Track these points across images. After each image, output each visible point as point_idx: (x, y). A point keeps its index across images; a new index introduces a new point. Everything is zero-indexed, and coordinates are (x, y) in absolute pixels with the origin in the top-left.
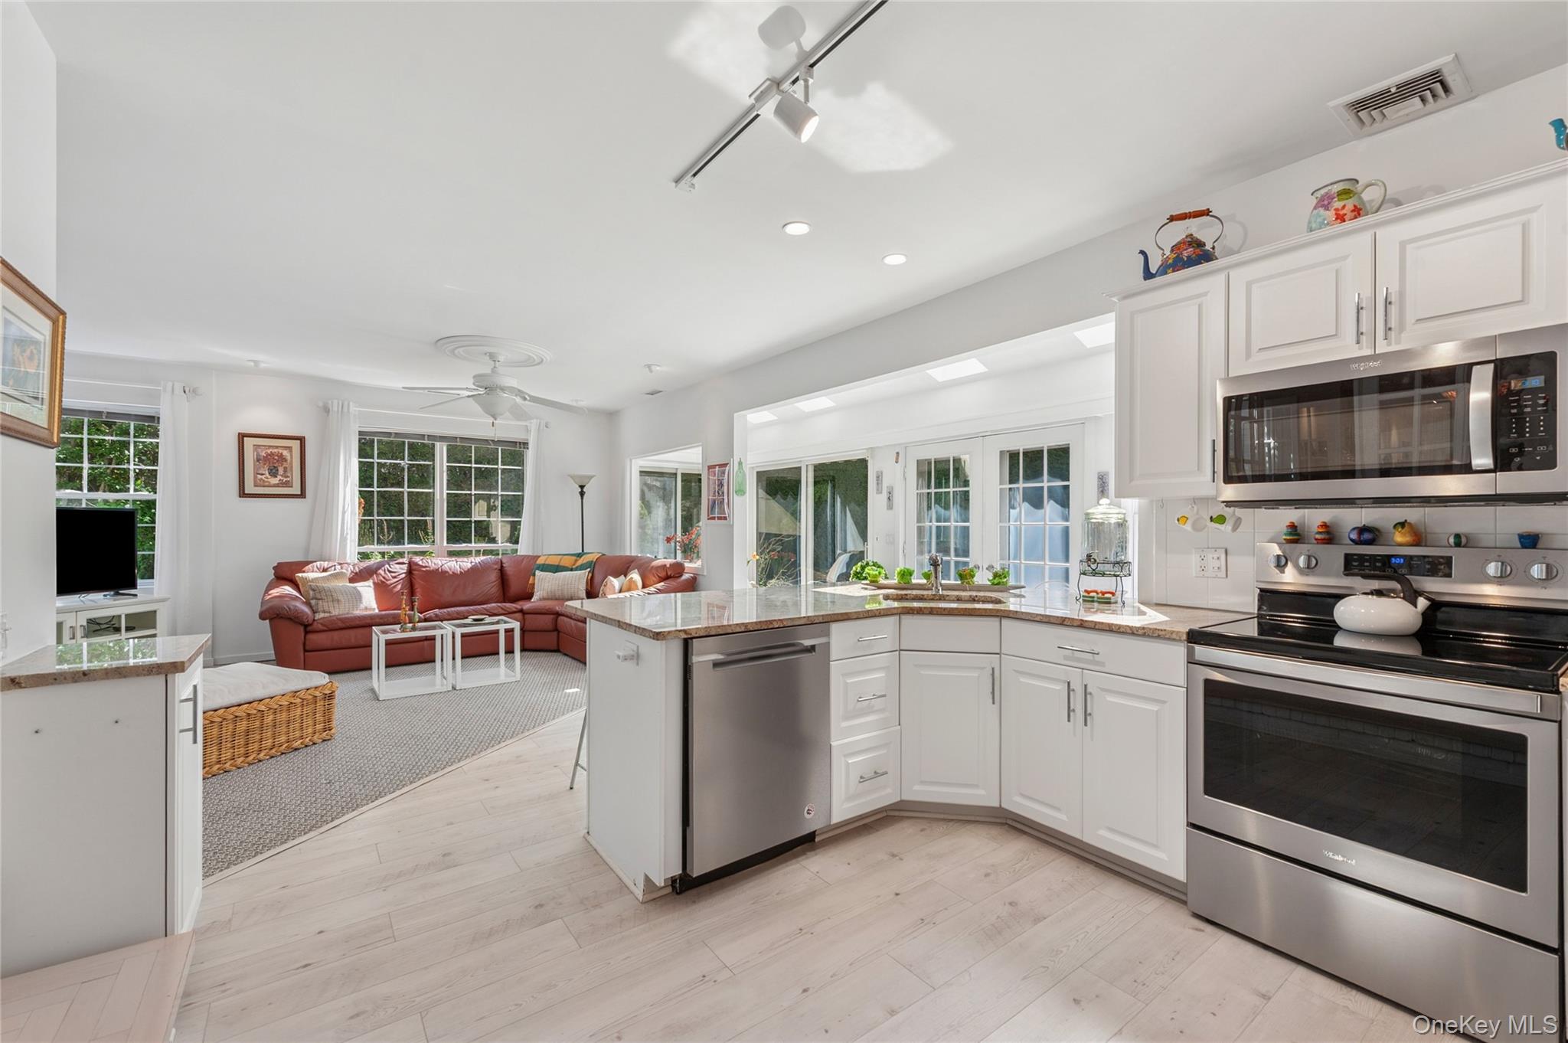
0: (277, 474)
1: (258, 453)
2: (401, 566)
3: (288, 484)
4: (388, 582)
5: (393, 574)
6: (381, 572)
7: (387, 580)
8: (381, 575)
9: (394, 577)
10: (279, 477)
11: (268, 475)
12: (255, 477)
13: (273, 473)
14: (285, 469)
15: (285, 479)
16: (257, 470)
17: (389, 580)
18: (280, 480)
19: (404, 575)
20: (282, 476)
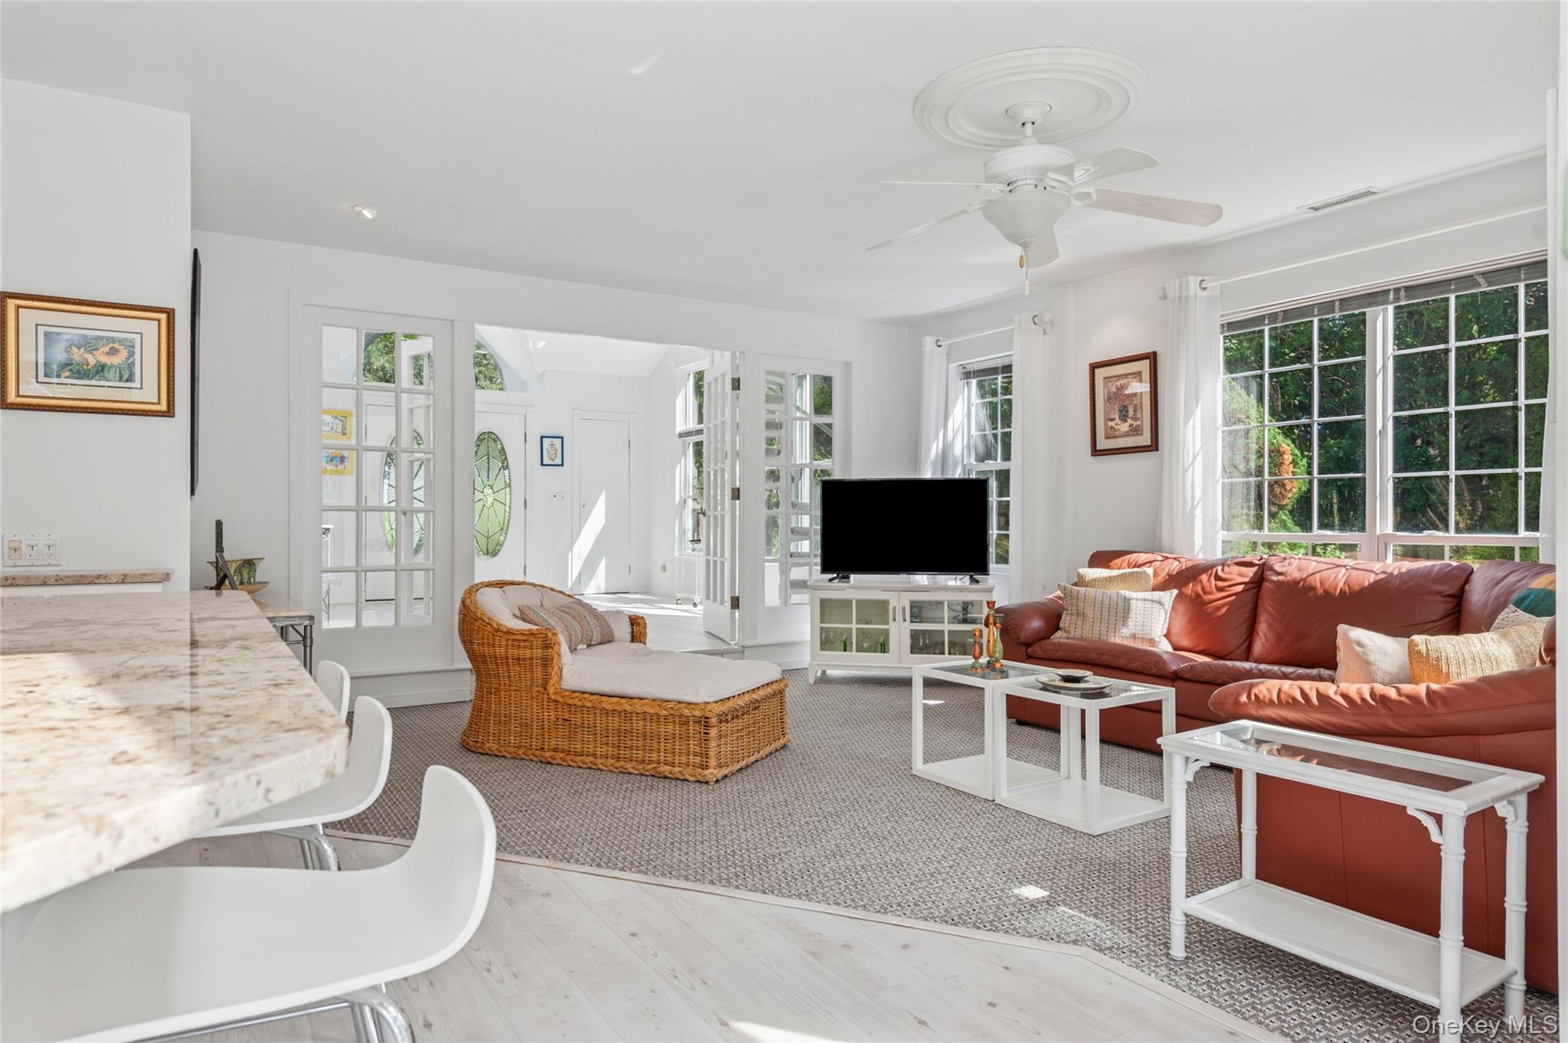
0: (1127, 416)
1: (1108, 389)
2: (1244, 570)
3: (1135, 431)
4: (1207, 598)
5: (1221, 584)
6: (1204, 577)
7: (1205, 593)
8: (1201, 582)
9: (1220, 589)
10: (1130, 421)
11: (1118, 421)
12: (1106, 424)
13: (1124, 418)
14: (1135, 406)
15: (1135, 424)
16: (1108, 414)
17: (1210, 593)
18: (1131, 425)
19: (1240, 588)
20: (1132, 418)
